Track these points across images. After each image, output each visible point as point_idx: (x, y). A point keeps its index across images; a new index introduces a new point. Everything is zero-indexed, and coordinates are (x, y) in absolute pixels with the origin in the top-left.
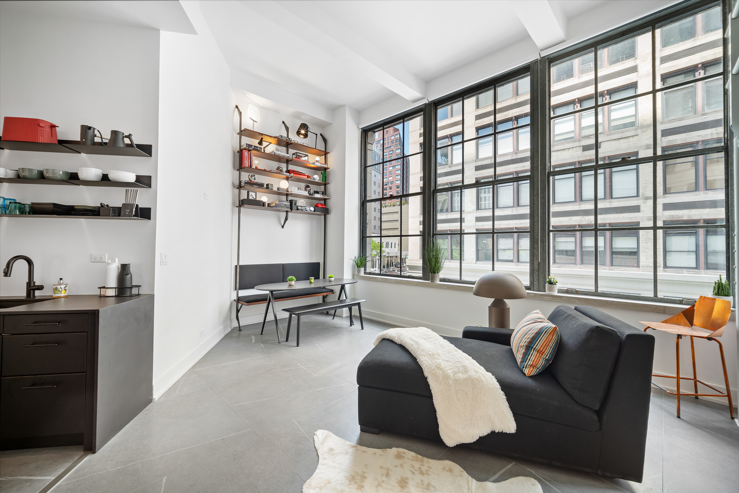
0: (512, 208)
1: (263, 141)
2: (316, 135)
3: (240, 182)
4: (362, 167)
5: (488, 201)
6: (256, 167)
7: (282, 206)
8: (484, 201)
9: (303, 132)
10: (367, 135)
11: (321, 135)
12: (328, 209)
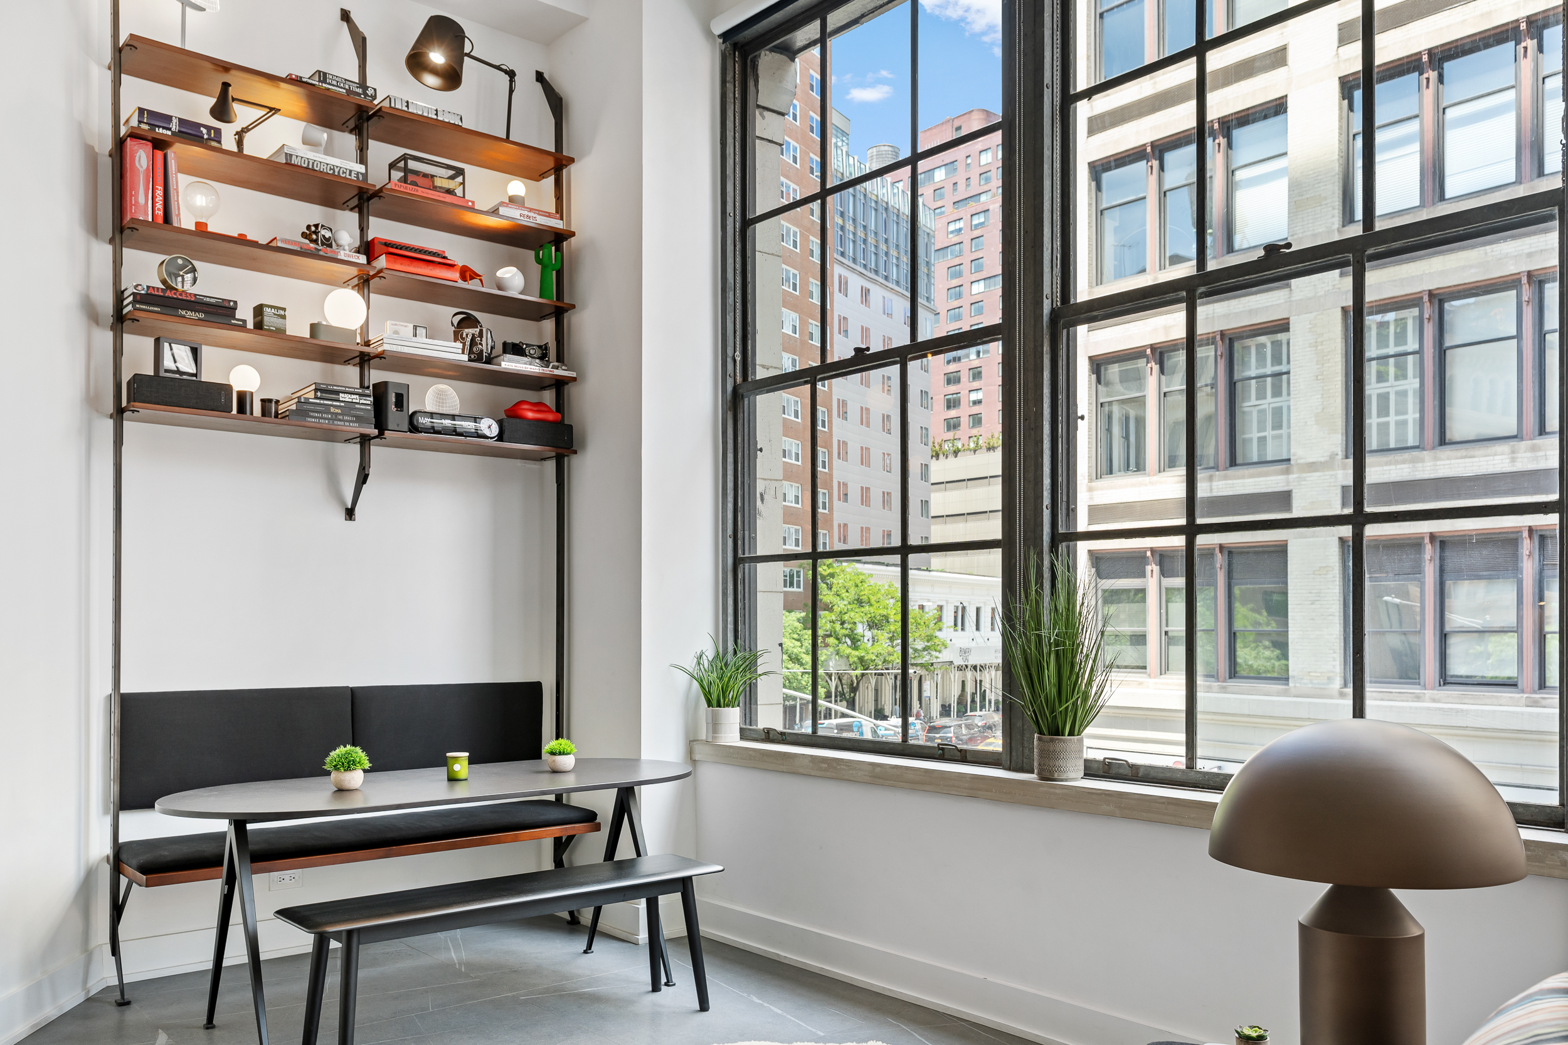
0: (1513, 443)
1: (234, 99)
2: (511, 74)
3: (119, 296)
4: (730, 221)
5: (1397, 413)
6: (201, 228)
7: (332, 410)
8: (1379, 416)
9: (437, 57)
10: (755, 67)
11: (540, 77)
12: (570, 428)
